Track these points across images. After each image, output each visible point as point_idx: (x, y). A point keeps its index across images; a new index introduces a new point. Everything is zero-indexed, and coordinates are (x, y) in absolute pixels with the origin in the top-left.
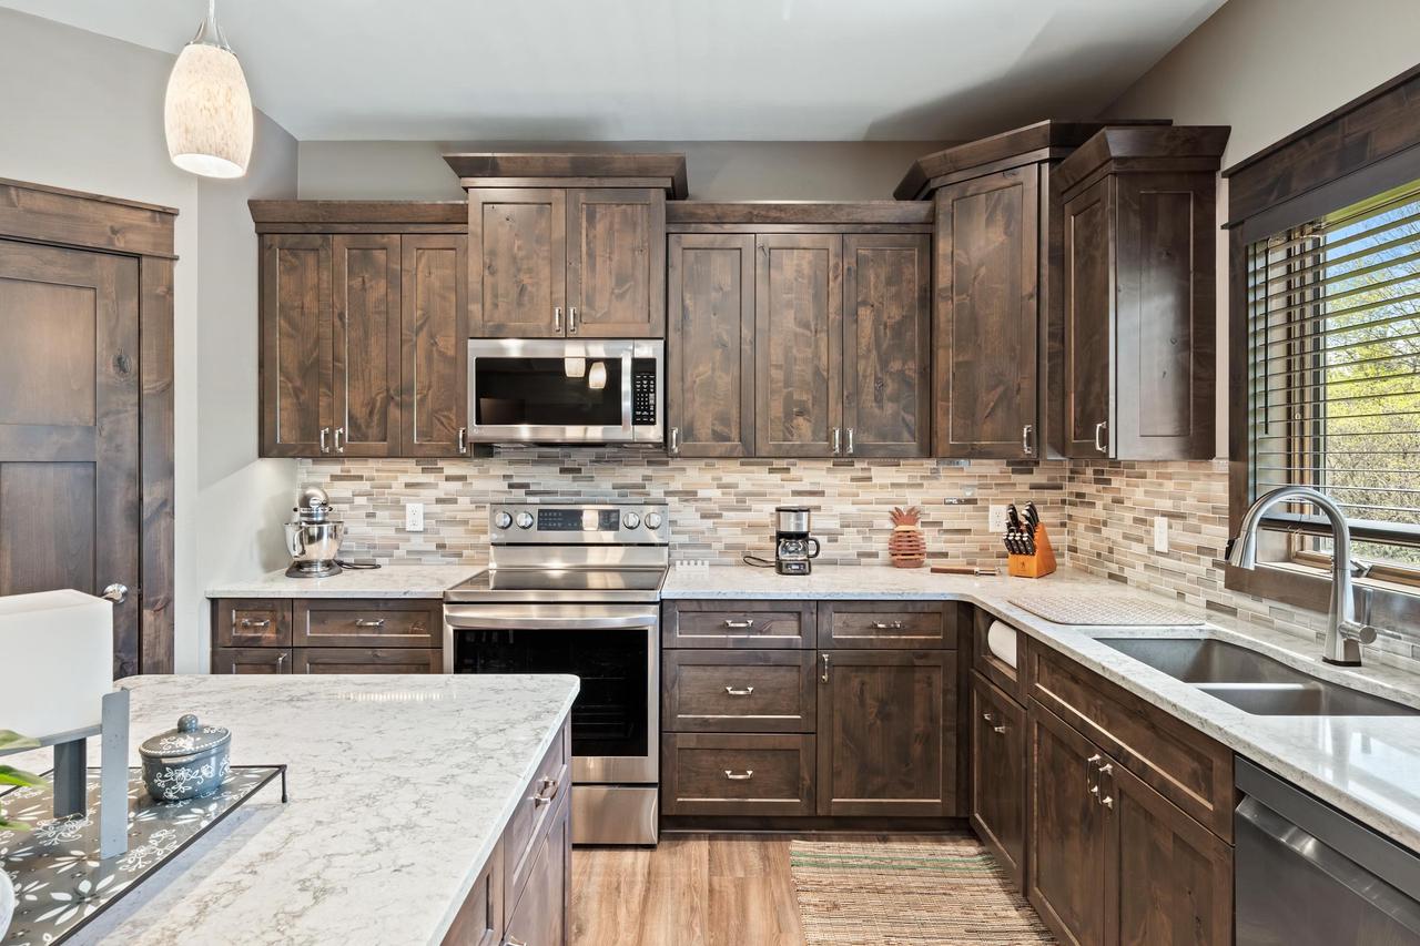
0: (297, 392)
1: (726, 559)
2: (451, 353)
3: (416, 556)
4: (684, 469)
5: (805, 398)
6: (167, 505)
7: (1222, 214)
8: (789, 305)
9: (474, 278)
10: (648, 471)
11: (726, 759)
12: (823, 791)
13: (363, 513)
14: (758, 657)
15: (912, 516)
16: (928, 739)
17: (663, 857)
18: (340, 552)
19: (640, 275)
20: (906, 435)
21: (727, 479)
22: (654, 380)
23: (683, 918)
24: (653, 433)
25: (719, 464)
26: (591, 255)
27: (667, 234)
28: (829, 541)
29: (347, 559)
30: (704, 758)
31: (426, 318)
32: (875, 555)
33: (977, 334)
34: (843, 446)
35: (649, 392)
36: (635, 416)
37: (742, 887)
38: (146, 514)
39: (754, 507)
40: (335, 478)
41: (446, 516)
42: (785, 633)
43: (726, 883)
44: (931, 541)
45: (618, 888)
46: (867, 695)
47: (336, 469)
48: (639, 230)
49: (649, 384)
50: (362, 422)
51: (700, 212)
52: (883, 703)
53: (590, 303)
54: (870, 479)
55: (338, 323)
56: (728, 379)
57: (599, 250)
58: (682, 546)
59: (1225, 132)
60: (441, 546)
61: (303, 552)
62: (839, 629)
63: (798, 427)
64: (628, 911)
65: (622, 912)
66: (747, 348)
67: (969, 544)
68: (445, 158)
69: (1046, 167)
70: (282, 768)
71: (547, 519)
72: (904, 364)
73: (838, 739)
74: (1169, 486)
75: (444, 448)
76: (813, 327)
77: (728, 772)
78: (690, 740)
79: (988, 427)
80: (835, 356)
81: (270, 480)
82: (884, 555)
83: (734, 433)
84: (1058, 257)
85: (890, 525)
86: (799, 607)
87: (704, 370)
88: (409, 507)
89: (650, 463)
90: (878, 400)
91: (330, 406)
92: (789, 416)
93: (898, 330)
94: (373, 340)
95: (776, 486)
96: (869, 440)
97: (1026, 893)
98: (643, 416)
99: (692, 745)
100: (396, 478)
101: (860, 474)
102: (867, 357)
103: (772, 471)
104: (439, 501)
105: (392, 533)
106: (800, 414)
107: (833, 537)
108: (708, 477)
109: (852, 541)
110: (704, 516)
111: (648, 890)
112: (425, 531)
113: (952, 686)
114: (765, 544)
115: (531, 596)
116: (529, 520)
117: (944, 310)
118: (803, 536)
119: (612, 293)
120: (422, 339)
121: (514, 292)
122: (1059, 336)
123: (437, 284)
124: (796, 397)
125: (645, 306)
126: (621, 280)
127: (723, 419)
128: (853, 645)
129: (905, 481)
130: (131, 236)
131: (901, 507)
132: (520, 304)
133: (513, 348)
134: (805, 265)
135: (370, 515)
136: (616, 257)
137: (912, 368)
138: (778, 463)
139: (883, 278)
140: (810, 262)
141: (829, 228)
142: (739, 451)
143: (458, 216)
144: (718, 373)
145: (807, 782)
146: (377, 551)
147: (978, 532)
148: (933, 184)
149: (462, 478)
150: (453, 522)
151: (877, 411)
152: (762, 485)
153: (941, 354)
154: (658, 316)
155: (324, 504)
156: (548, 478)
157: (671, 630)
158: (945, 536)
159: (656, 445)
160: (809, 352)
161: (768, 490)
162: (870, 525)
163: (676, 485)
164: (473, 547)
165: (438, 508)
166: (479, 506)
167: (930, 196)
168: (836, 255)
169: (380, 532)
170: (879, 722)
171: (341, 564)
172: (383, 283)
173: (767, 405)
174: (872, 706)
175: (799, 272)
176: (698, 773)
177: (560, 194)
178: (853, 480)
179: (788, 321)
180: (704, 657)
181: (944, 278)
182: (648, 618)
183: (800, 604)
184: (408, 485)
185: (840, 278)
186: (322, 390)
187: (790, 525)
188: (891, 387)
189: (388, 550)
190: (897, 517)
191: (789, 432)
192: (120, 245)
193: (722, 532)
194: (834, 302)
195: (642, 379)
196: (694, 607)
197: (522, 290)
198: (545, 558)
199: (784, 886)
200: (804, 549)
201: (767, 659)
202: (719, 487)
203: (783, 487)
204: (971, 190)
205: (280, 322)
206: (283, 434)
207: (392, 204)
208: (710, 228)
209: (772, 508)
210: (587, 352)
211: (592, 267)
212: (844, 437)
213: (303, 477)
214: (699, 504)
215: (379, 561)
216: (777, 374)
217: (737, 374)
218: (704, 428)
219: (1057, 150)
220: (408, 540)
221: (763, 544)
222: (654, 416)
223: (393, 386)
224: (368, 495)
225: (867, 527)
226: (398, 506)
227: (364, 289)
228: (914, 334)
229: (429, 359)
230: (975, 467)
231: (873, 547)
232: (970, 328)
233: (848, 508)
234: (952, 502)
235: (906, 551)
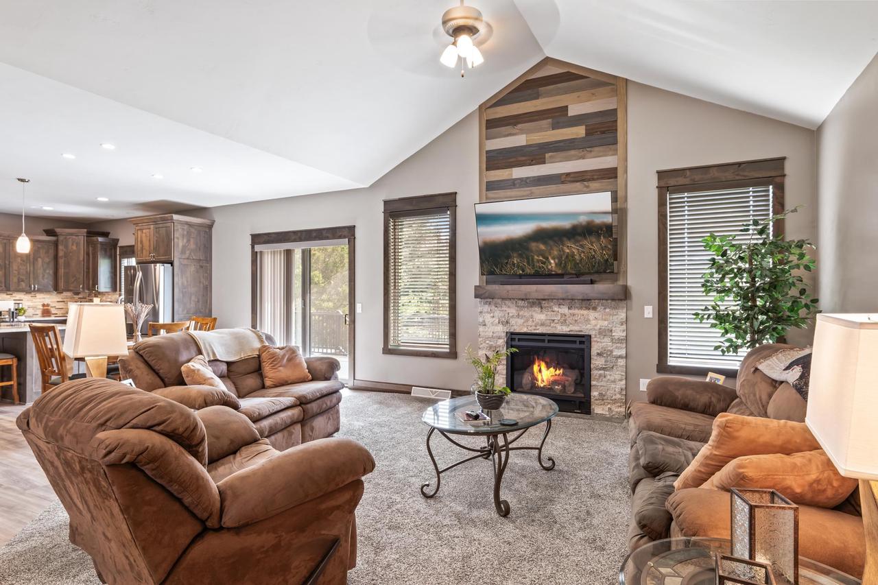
5: (24, 277)
7: (118, 253)
15: (48, 305)
20: (50, 287)
32: (37, 315)
33: (69, 266)
34: (34, 289)
44: (53, 311)
54: (36, 297)
56: (1, 273)
59: (118, 240)
63: (21, 284)
66: (7, 265)
67: (63, 311)
69: (85, 237)
72: (50, 271)
74: (110, 297)
76: (26, 262)
79: (72, 285)
80: (32, 269)
82: (39, 315)
83: (3, 286)
84: (88, 254)
85: (42, 307)
90: (43, 278)
92: (19, 281)
93: (49, 264)
96: (41, 287)
101: (33, 295)
102: (40, 269)
106: (22, 281)
109: (31, 312)
117: (61, 261)
122: (88, 268)
124: (21, 277)
129: (47, 297)
131: (45, 303)
137: (52, 272)
139: (45, 252)
142: (5, 289)
147: (65, 309)
151: (43, 281)
153: (59, 269)
158: (56, 310)
160: (25, 267)
162: (36, 308)
167: (56, 235)
173: (13, 279)
179: (19, 260)
181: (61, 254)
190: (44, 305)
191: (17, 285)
204: (68, 237)
212: (34, 287)
216: (15, 272)
217: (4, 271)
228: (52, 265)
230: (65, 294)
231: (37, 313)
232: (67, 265)
233: (30, 304)
234: (58, 302)
235: (46, 312)
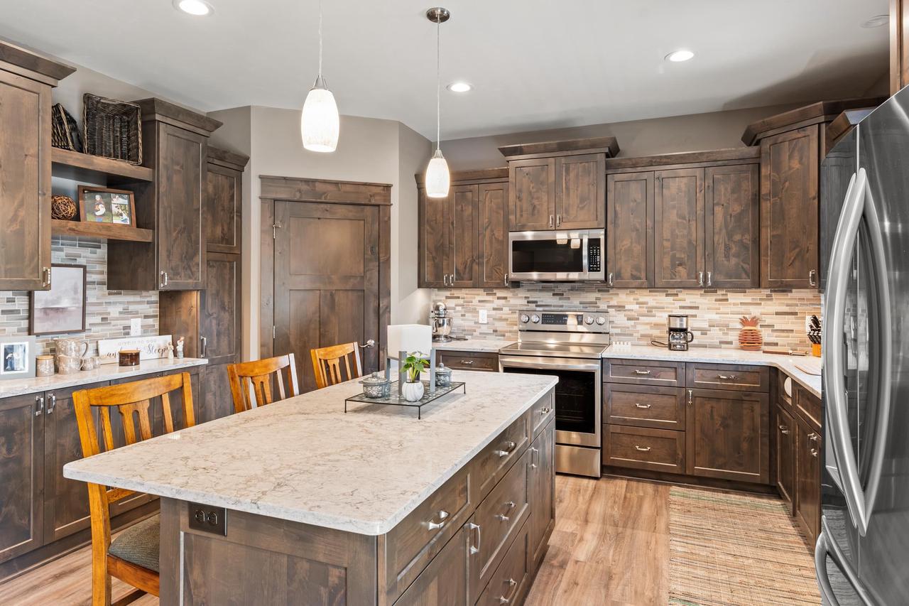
0: (434, 258)
1: (641, 342)
2: (501, 238)
3: (484, 335)
4: (618, 294)
5: (683, 256)
6: (388, 307)
8: (674, 207)
9: (511, 204)
10: (598, 295)
11: (636, 440)
12: (690, 463)
13: (460, 314)
14: (655, 390)
15: (754, 321)
16: (752, 440)
17: (603, 484)
18: (451, 333)
19: (592, 197)
20: (744, 275)
21: (642, 299)
22: (600, 249)
23: (609, 505)
24: (599, 275)
25: (637, 291)
26: (567, 188)
27: (607, 175)
28: (702, 334)
29: (454, 336)
30: (624, 438)
31: (490, 223)
32: (731, 343)
33: (784, 219)
34: (705, 282)
35: (597, 255)
36: (590, 268)
37: (641, 500)
38: (381, 312)
39: (657, 314)
40: (447, 298)
41: (498, 316)
42: (668, 378)
43: (634, 497)
44: (766, 336)
45: (579, 491)
46: (715, 414)
47: (448, 293)
48: (592, 175)
49: (597, 251)
50: (461, 272)
51: (623, 162)
52: (724, 418)
53: (567, 212)
54: (727, 300)
55: (451, 226)
56: (639, 247)
57: (572, 186)
58: (617, 334)
60: (495, 331)
61: (437, 331)
62: (698, 378)
63: (679, 272)
64: (584, 499)
65: (581, 499)
66: (650, 231)
67: (792, 339)
68: (500, 149)
69: (823, 126)
70: (464, 383)
71: (547, 319)
72: (743, 235)
73: (698, 436)
75: (498, 283)
76: (687, 219)
77: (637, 447)
78: (618, 429)
79: (790, 271)
80: (701, 234)
81: (421, 299)
82: (736, 343)
83: (643, 275)
85: (740, 326)
86: (675, 365)
87: (626, 243)
88: (481, 312)
89: (599, 291)
90: (727, 257)
91: (448, 264)
92: (674, 266)
93: (739, 217)
94: (466, 235)
95: (670, 303)
96: (721, 278)
97: (794, 514)
98: (594, 267)
99: (619, 431)
100: (475, 298)
101: (721, 297)
102: (719, 233)
103: (667, 295)
104: (494, 309)
105: (472, 324)
106: (680, 265)
107: (704, 332)
108: (631, 298)
109: (716, 335)
110: (629, 319)
111: (594, 493)
112: (488, 323)
113: (766, 412)
114: (663, 334)
115: (539, 353)
116: (538, 319)
117: (766, 206)
118: (684, 330)
119: (578, 207)
120: (488, 233)
121: (530, 208)
123: (495, 207)
124: (678, 256)
125: (595, 213)
126: (582, 200)
127: (637, 268)
128: (706, 387)
129: (750, 301)
130: (377, 198)
131: (747, 316)
132: (533, 214)
133: (529, 236)
134: (683, 186)
135: (463, 315)
136: (580, 189)
137: (747, 239)
138: (670, 291)
139: (729, 190)
140: (685, 184)
141: (697, 165)
142: (646, 284)
143: (504, 174)
144: (634, 245)
145: (681, 456)
146: (466, 332)
147: (797, 332)
148: (758, 138)
149: (505, 298)
150: (501, 319)
151: (726, 262)
152: (661, 303)
153: (763, 230)
154: (602, 217)
155: (445, 309)
156: (547, 299)
157: (607, 373)
158: (775, 334)
159: (602, 282)
160: (685, 232)
161: (665, 306)
162: (727, 326)
163: (614, 302)
164: (510, 332)
165: (494, 312)
166: (513, 312)
167: (758, 143)
168: (701, 179)
169: (467, 323)
170: (722, 429)
171: (451, 337)
172: (470, 207)
173: (662, 261)
174: (718, 421)
175: (679, 189)
176: (621, 446)
177: (553, 160)
178: (716, 300)
179: (673, 216)
180: (624, 388)
181: (766, 187)
182: (595, 367)
183: (676, 363)
184: (479, 301)
185: (703, 191)
186: (445, 257)
187: (677, 324)
188: (734, 250)
189: (471, 332)
190: (744, 322)
191: (674, 274)
192: (373, 202)
193: (639, 328)
194: (700, 204)
195: (593, 249)
196: (619, 362)
197: (534, 207)
198: (546, 338)
199: (664, 501)
200: (684, 337)
201: (658, 391)
202: (637, 304)
203: (674, 304)
204: (780, 139)
205: (427, 227)
206: (428, 277)
207: (475, 172)
208: (630, 170)
209: (666, 315)
210: (569, 236)
211: (568, 195)
212: (705, 276)
213: (434, 297)
214: (627, 313)
215: (467, 337)
216: (666, 244)
217: (644, 244)
218: (627, 273)
219: (829, 116)
220: (480, 327)
221: (662, 335)
222: (600, 267)
223: (475, 254)
224: (462, 305)
225: (726, 327)
226: (475, 311)
227: (462, 210)
228: (748, 219)
229: (491, 242)
230: (796, 293)
231: (729, 338)
232: (780, 216)
233: (713, 316)
234: (777, 314)
235: (750, 341)
